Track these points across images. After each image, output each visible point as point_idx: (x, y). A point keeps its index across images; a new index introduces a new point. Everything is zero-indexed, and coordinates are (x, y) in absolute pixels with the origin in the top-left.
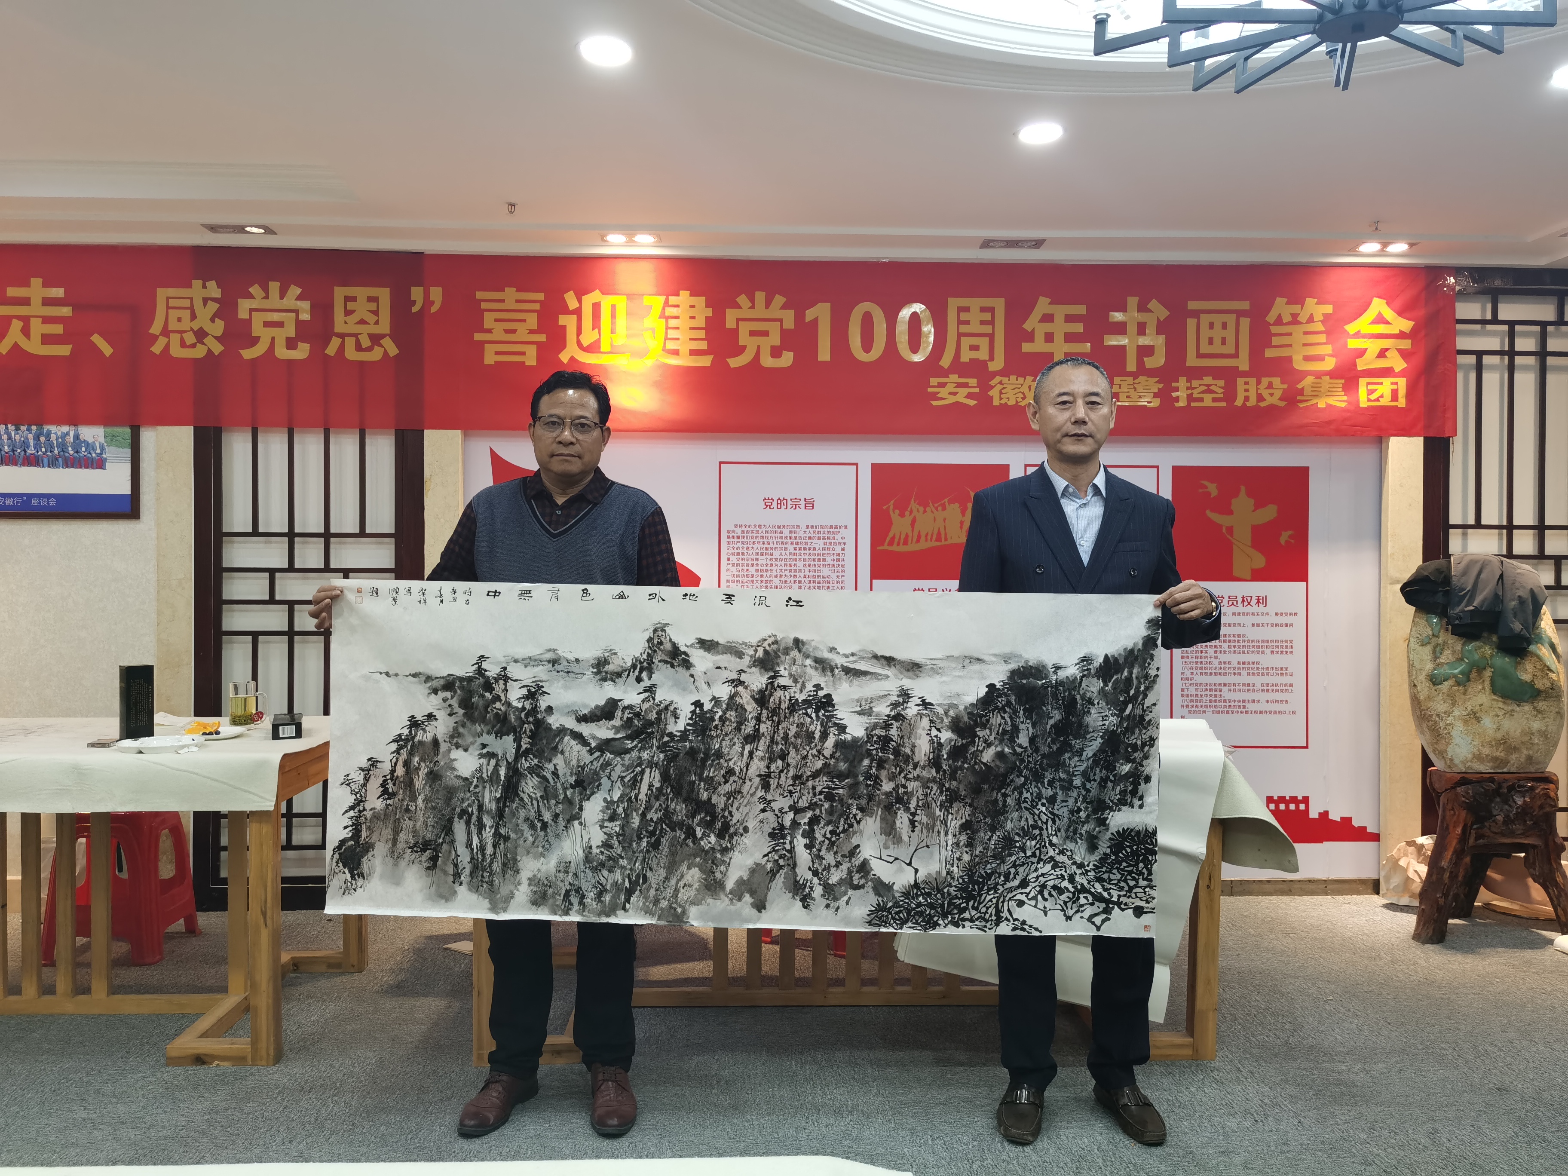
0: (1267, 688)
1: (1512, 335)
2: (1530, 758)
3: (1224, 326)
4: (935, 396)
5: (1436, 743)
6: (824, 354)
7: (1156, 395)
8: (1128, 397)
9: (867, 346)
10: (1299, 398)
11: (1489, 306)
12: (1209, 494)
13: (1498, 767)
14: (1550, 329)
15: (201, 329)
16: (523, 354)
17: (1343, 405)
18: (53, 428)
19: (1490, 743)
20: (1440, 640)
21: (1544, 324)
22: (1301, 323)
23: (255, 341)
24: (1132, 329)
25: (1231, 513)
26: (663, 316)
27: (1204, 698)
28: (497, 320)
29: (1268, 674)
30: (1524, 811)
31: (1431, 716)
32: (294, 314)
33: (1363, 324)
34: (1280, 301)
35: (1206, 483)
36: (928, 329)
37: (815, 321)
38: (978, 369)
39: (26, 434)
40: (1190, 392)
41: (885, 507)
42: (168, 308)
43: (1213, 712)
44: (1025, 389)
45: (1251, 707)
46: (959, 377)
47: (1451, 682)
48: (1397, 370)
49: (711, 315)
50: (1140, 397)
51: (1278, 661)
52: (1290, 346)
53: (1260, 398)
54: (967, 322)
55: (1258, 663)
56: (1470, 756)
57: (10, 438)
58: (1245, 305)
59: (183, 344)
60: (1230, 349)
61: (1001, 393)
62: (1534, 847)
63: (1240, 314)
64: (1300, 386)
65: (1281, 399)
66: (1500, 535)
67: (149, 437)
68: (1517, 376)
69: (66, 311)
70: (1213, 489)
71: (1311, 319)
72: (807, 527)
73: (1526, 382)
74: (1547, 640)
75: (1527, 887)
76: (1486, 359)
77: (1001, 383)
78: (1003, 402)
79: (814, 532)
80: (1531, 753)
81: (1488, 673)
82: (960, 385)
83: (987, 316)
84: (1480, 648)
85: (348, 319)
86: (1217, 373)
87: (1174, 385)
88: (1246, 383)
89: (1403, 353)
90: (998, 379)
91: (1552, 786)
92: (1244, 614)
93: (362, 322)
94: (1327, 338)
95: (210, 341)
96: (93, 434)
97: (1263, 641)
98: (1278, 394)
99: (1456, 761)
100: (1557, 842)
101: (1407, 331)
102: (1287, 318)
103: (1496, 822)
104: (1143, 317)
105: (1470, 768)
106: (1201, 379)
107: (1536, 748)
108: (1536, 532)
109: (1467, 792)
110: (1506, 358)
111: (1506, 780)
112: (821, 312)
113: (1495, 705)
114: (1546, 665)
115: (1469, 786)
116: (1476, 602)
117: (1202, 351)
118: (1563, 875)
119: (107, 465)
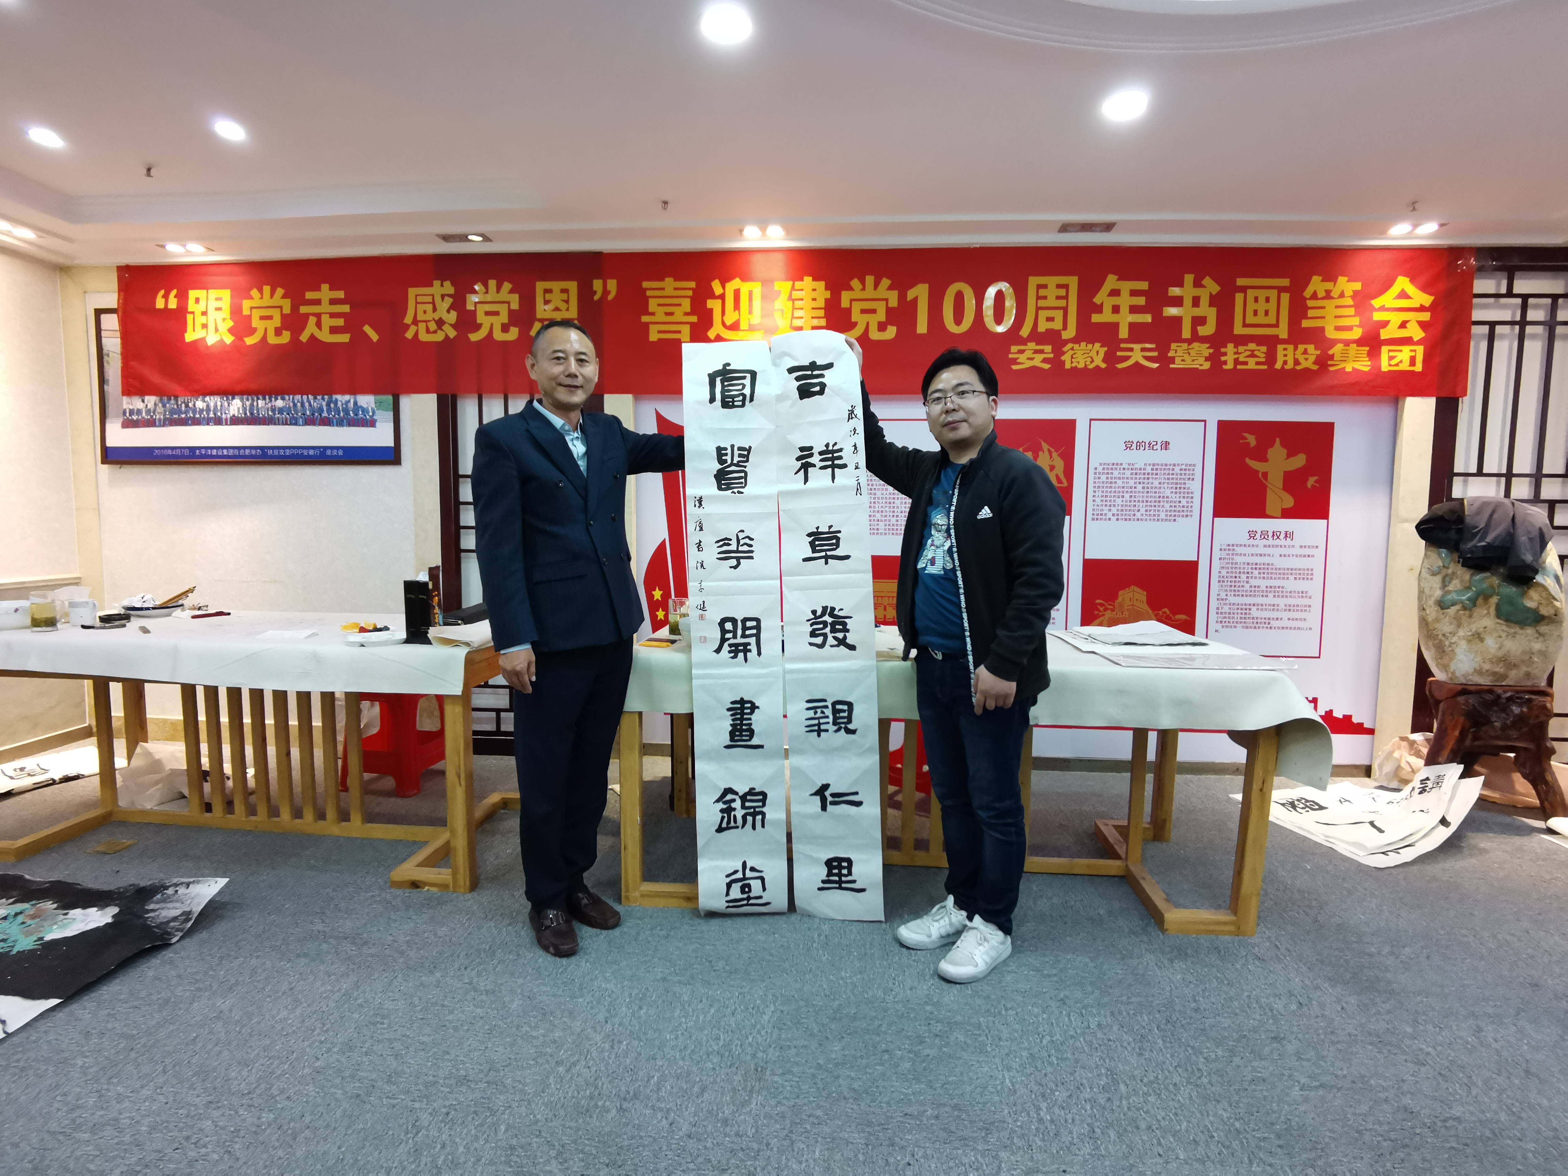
0: (1289, 608)
1: (1524, 308)
2: (1528, 675)
3: (1267, 300)
4: (1015, 361)
5: (1441, 659)
6: (922, 327)
7: (1207, 359)
8: (1183, 360)
9: (958, 320)
10: (1330, 363)
11: (1504, 283)
12: (1249, 444)
13: (1497, 681)
14: (1561, 301)
15: (441, 319)
16: (679, 332)
17: (1366, 369)
18: (339, 397)
19: (1491, 660)
20: (1450, 571)
21: (1555, 297)
22: (1333, 298)
23: (478, 327)
24: (1188, 302)
25: (1266, 460)
26: (790, 298)
27: (1236, 616)
28: (659, 305)
29: (1291, 597)
30: (1521, 720)
31: (1438, 635)
32: (506, 305)
33: (1388, 299)
34: (1316, 279)
35: (1246, 435)
36: (1010, 304)
37: (915, 300)
38: (1053, 338)
39: (321, 402)
40: (1236, 356)
42: (417, 303)
43: (1243, 627)
44: (1093, 354)
45: (1274, 623)
46: (1037, 344)
47: (1457, 607)
48: (1415, 339)
49: (829, 296)
50: (1193, 360)
51: (1300, 586)
52: (1323, 317)
53: (1297, 362)
54: (1045, 298)
55: (1283, 587)
56: (1471, 671)
57: (310, 405)
58: (1285, 282)
59: (428, 331)
60: (1272, 319)
61: (1072, 357)
62: (1525, 749)
63: (1281, 290)
64: (1331, 352)
65: (1315, 363)
66: (1498, 483)
67: (407, 402)
68: (1527, 344)
69: (346, 309)
70: (1251, 440)
71: (1342, 295)
73: (1534, 350)
74: (1553, 573)
75: (1511, 784)
76: (1499, 329)
77: (1072, 349)
78: (1074, 365)
80: (1530, 669)
81: (1494, 600)
82: (1036, 352)
83: (1062, 292)
84: (1487, 578)
85: (546, 307)
86: (1260, 340)
87: (1223, 350)
88: (1285, 349)
89: (1422, 325)
90: (1070, 345)
91: (1549, 699)
92: (1273, 546)
93: (557, 309)
94: (1356, 311)
95: (446, 327)
96: (366, 401)
97: (1288, 569)
98: (1312, 358)
99: (1458, 674)
100: (1549, 744)
101: (1427, 305)
102: (1321, 294)
103: (1494, 727)
104: (1198, 292)
105: (1469, 680)
106: (1247, 345)
107: (1535, 666)
108: (1533, 479)
109: (1467, 701)
110: (1517, 327)
111: (1505, 692)
112: (920, 293)
113: (1499, 627)
114: (1550, 594)
115: (1470, 696)
116: (1489, 539)
117: (1247, 322)
118: (1553, 774)
119: (377, 424)
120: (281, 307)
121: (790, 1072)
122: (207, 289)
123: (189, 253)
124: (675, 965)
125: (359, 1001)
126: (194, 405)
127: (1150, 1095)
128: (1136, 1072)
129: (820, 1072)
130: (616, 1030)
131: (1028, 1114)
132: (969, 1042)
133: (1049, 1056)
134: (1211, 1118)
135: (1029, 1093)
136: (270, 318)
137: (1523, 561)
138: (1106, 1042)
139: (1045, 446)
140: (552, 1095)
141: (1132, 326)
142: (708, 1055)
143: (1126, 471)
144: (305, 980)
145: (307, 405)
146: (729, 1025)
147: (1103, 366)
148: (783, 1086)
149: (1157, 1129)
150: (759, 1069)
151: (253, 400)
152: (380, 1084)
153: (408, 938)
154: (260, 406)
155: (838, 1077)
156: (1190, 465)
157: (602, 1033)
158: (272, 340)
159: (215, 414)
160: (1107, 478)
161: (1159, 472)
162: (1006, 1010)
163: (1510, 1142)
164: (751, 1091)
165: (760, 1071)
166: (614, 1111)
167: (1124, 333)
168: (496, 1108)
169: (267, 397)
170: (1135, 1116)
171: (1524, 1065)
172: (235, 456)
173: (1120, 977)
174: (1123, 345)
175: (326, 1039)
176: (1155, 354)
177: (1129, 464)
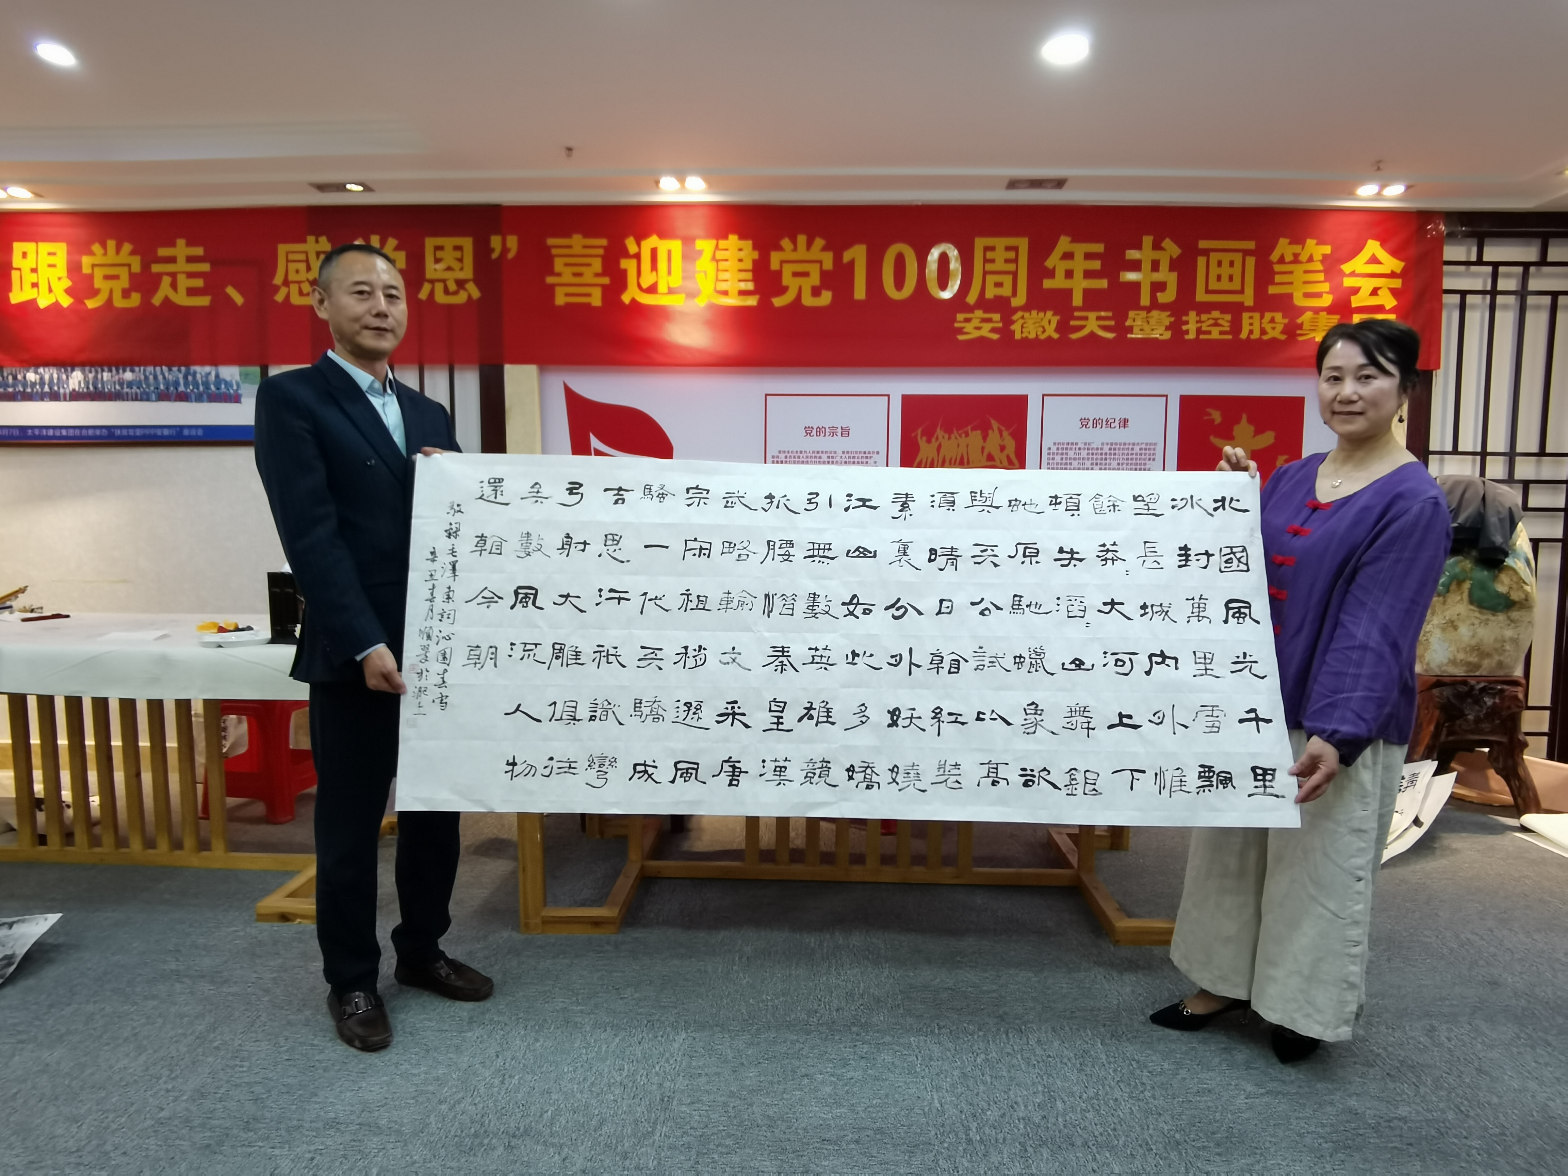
1: (1495, 276)
2: (1500, 664)
3: (1232, 264)
4: (960, 331)
6: (860, 292)
7: (1167, 328)
8: (1141, 330)
9: (899, 283)
10: (1299, 332)
11: (1474, 250)
12: (1213, 421)
13: (1471, 671)
14: (1532, 269)
16: (590, 295)
18: (198, 368)
19: (1464, 650)
21: (1526, 265)
22: (1301, 262)
24: (1146, 266)
26: (714, 259)
28: (566, 265)
30: (1493, 712)
33: (1358, 264)
34: (1283, 242)
35: (1210, 410)
36: (955, 265)
37: (852, 263)
38: (1001, 305)
39: (176, 374)
40: (1199, 325)
41: (913, 435)
42: (288, 261)
44: (1045, 323)
46: (984, 312)
48: (1388, 307)
49: (756, 257)
50: (1153, 330)
52: (1291, 283)
53: (1263, 332)
54: (993, 261)
56: (1445, 661)
57: (164, 378)
58: (1251, 245)
59: (300, 293)
60: (1236, 285)
61: (1022, 327)
62: (1499, 743)
63: (1246, 253)
64: (1299, 321)
65: (1283, 332)
66: (1474, 461)
68: (1498, 315)
69: (205, 267)
70: (1217, 416)
71: (1311, 259)
72: (843, 453)
73: (1505, 321)
74: (1523, 555)
75: (1486, 779)
76: (1470, 299)
77: (1023, 317)
78: (1024, 335)
79: (850, 457)
80: (1502, 658)
81: (1467, 585)
82: (984, 320)
83: (1011, 255)
84: (1461, 562)
85: (437, 266)
86: (1223, 307)
87: (1184, 318)
88: (1251, 318)
89: (1394, 292)
90: (1020, 314)
91: (1521, 689)
93: (449, 269)
94: (1325, 277)
96: (230, 373)
98: (1280, 328)
99: (1433, 665)
100: (1521, 737)
101: (1398, 271)
102: (1289, 258)
103: (1466, 721)
104: (1157, 255)
105: (1445, 671)
106: (1209, 313)
107: (1507, 654)
108: (1507, 458)
109: (1441, 694)
110: (1488, 297)
111: (1478, 683)
112: (857, 254)
113: (1472, 614)
114: (1521, 579)
115: (1444, 688)
116: (1461, 520)
117: (1211, 287)
118: (1525, 769)
119: (243, 400)
120: (129, 266)
121: (699, 1101)
122: (37, 241)
123: (12, 199)
124: (578, 994)
125: (216, 1044)
126: (25, 377)
127: (1089, 1111)
128: (1075, 1089)
129: (733, 1100)
130: (507, 1064)
131: (957, 1135)
132: (897, 1062)
133: (983, 1075)
134: (1151, 1132)
135: (959, 1113)
136: (116, 277)
137: (1493, 543)
138: (1044, 1058)
139: (995, 424)
140: (432, 1134)
141: (1087, 293)
142: (610, 1086)
143: (1082, 451)
144: (153, 1024)
145: (160, 377)
146: (634, 1055)
147: (1056, 336)
148: (691, 1115)
149: (1093, 1145)
150: (666, 1099)
151: (97, 372)
152: (235, 1131)
153: (275, 975)
154: (105, 379)
155: (751, 1105)
156: (1151, 444)
157: (493, 1069)
158: (119, 303)
159: (51, 388)
160: (1062, 459)
161: (1117, 452)
162: (939, 1028)
163: (1455, 1140)
164: (655, 1123)
165: (666, 1101)
166: (502, 1148)
167: (1077, 300)
168: (367, 1151)
169: (114, 369)
170: (1071, 1133)
171: (1476, 1064)
172: (74, 437)
173: (1065, 991)
174: (1076, 314)
175: (173, 1087)
176: (1112, 323)
177: (1085, 444)
